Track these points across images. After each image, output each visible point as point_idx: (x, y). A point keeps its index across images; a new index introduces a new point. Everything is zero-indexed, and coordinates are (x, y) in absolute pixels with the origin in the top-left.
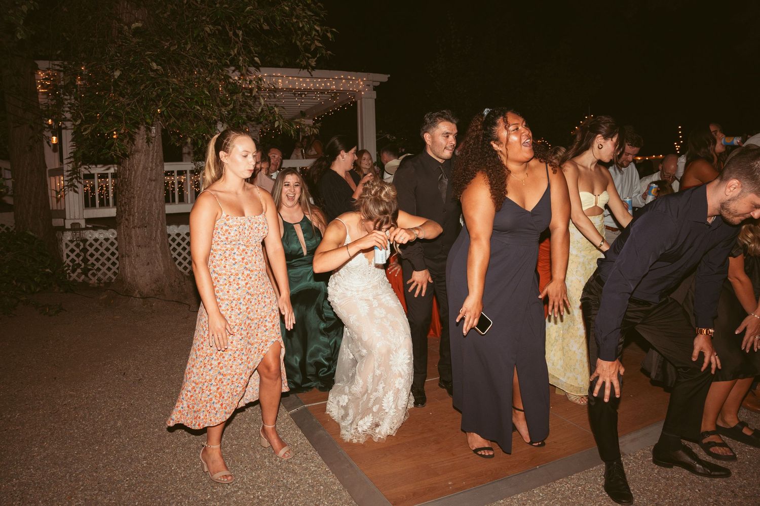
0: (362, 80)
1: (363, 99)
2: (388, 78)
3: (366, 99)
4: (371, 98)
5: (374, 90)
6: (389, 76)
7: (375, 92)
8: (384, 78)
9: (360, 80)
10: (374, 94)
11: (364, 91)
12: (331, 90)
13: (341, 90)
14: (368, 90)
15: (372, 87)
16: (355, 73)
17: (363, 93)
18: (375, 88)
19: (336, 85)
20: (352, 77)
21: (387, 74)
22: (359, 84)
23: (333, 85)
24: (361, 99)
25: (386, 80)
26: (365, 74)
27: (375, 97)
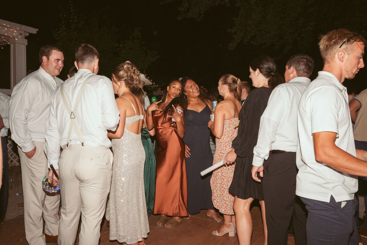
0: (16, 29)
1: (16, 44)
2: (37, 31)
3: (19, 44)
4: (23, 44)
6: (38, 30)
7: (27, 40)
8: (34, 31)
9: (14, 29)
10: (26, 42)
11: (18, 38)
14: (21, 38)
15: (24, 35)
16: (9, 22)
17: (16, 39)
18: (26, 38)
20: (7, 25)
21: (36, 28)
22: (13, 32)
24: (15, 43)
25: (35, 32)
26: (19, 25)
27: (27, 44)
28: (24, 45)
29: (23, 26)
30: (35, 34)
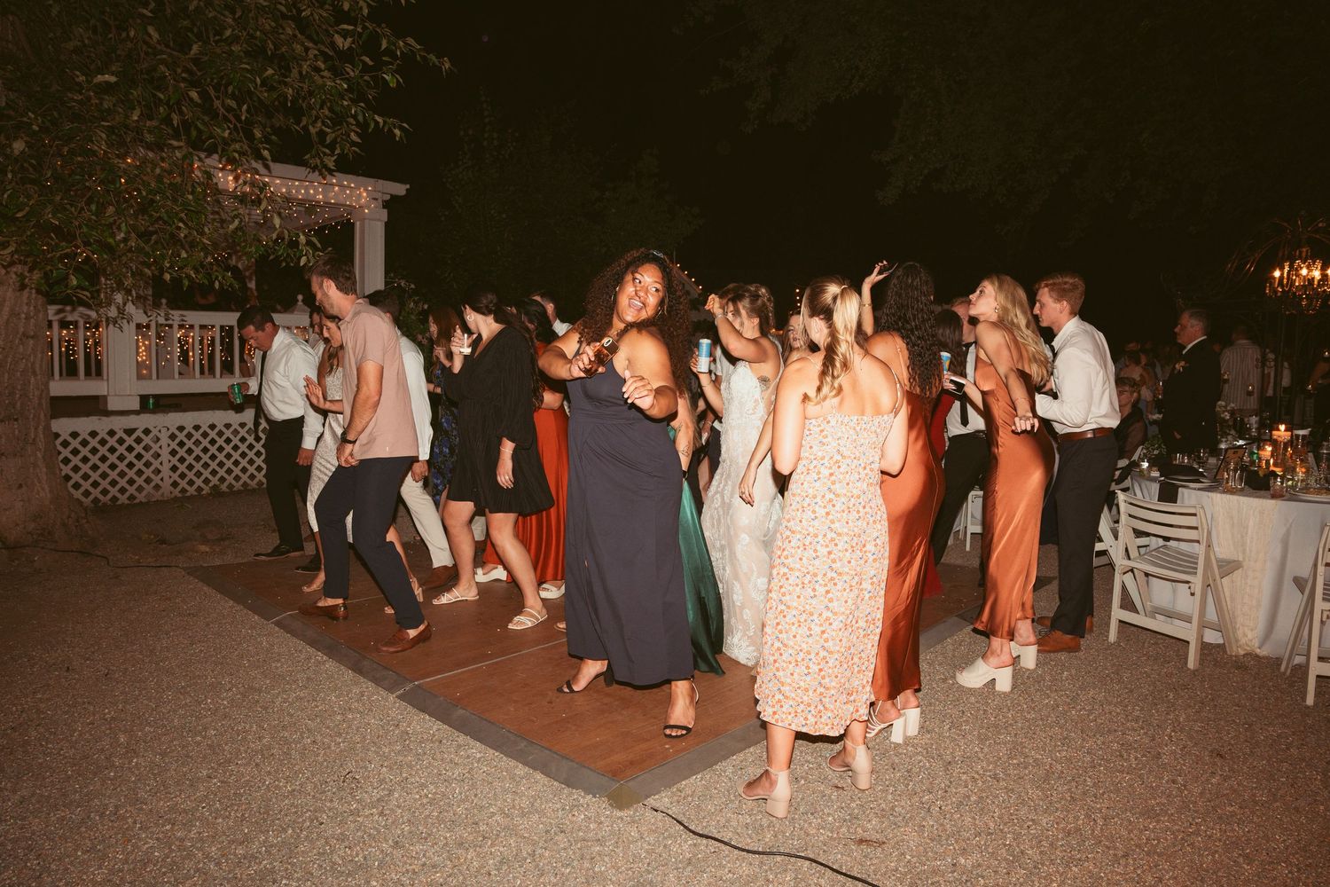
0: (366, 190)
1: (367, 221)
2: (407, 190)
3: (371, 222)
4: (379, 220)
5: (384, 207)
6: (408, 186)
7: (386, 211)
8: (400, 189)
9: (362, 190)
10: (384, 214)
11: (368, 208)
12: (316, 202)
13: (331, 203)
14: (375, 207)
15: (380, 201)
16: (355, 177)
17: (366, 211)
18: (386, 205)
19: (323, 193)
20: (349, 183)
21: (406, 183)
22: (360, 196)
23: (319, 193)
24: (363, 220)
25: (403, 193)
26: (372, 180)
27: (385, 218)
28: (381, 221)
29: (381, 181)
30: (401, 197)
